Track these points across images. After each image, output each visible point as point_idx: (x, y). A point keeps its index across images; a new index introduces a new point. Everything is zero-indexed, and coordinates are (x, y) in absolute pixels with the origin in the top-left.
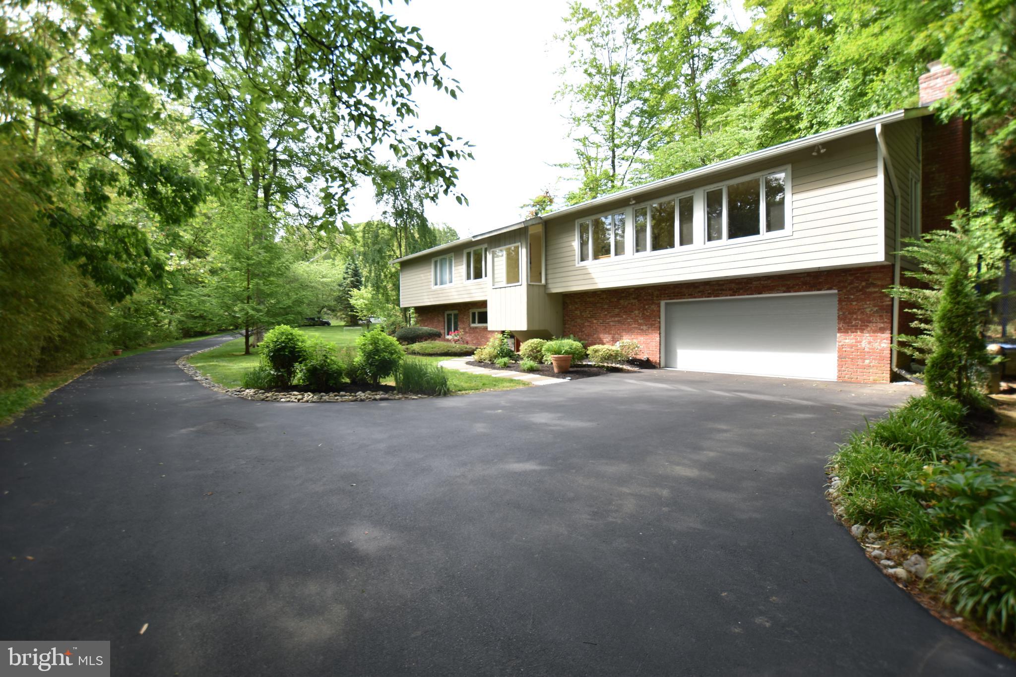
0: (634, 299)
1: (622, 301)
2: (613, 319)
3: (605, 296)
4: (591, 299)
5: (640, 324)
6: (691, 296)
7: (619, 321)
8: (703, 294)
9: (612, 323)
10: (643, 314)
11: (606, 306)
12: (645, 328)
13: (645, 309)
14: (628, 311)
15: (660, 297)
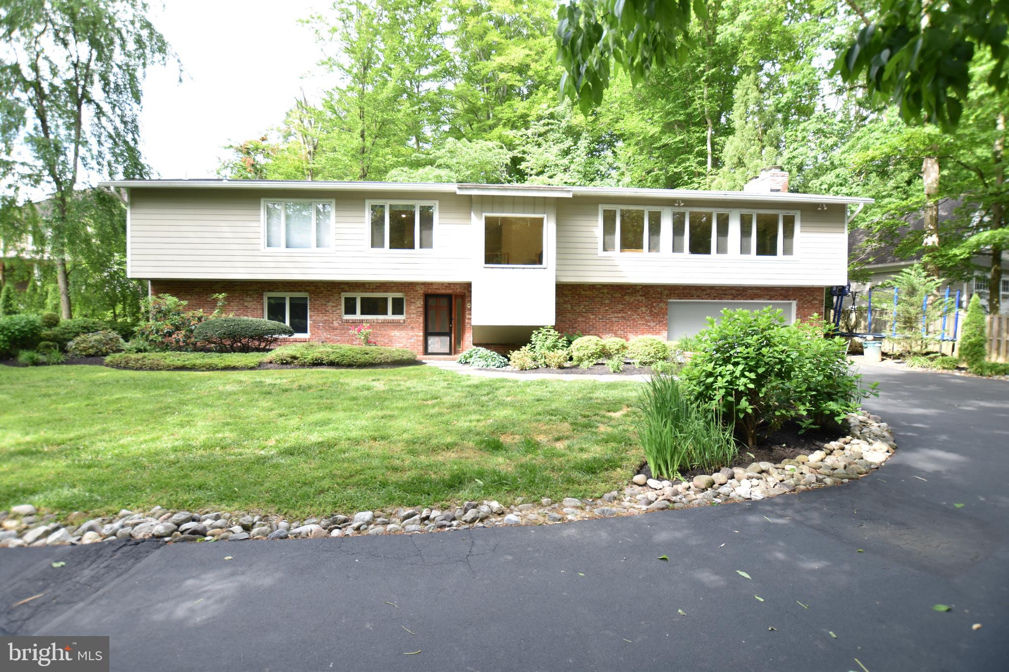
0: (641, 296)
1: (627, 298)
2: (616, 315)
3: (606, 291)
4: (588, 293)
5: (648, 321)
6: (699, 297)
7: (622, 317)
8: (709, 296)
9: (614, 319)
10: (651, 311)
11: (607, 301)
12: (652, 324)
13: (652, 307)
14: (635, 307)
15: (669, 296)
